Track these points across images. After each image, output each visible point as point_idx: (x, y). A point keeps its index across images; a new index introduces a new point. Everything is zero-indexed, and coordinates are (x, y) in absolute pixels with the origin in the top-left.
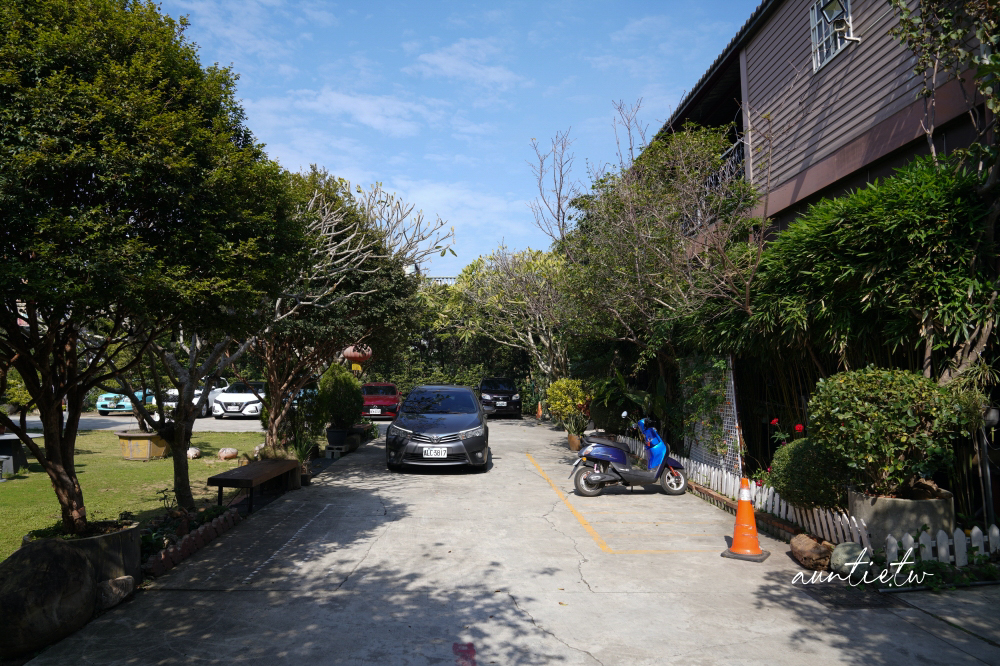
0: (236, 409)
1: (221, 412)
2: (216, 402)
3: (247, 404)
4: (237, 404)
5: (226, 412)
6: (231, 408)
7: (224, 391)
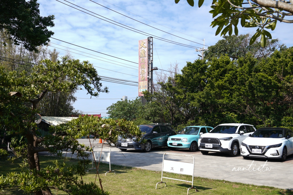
0: (259, 151)
1: (247, 153)
2: (244, 145)
3: (269, 148)
4: (260, 147)
5: (251, 153)
6: (255, 151)
7: (250, 136)
